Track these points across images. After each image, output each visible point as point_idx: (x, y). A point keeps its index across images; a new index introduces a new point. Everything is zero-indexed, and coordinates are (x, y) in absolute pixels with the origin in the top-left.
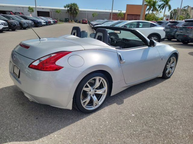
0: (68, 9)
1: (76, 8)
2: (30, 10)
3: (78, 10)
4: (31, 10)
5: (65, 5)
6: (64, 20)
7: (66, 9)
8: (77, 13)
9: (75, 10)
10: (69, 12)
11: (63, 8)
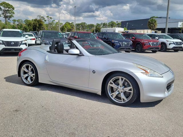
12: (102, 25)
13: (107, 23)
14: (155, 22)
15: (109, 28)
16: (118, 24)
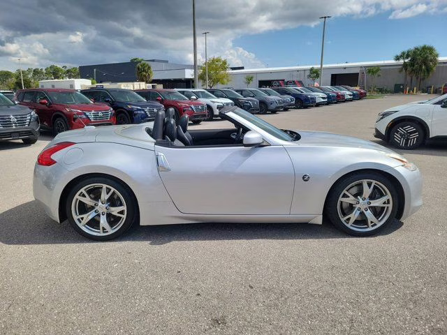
0: (406, 61)
1: (430, 57)
2: (312, 75)
3: (434, 61)
4: (315, 74)
5: (399, 54)
6: (392, 87)
7: (402, 61)
8: (429, 70)
9: (425, 61)
10: (406, 70)
11: (393, 62)
12: (32, 74)
13: (41, 69)
14: (149, 68)
15: (56, 80)
16: (68, 71)
